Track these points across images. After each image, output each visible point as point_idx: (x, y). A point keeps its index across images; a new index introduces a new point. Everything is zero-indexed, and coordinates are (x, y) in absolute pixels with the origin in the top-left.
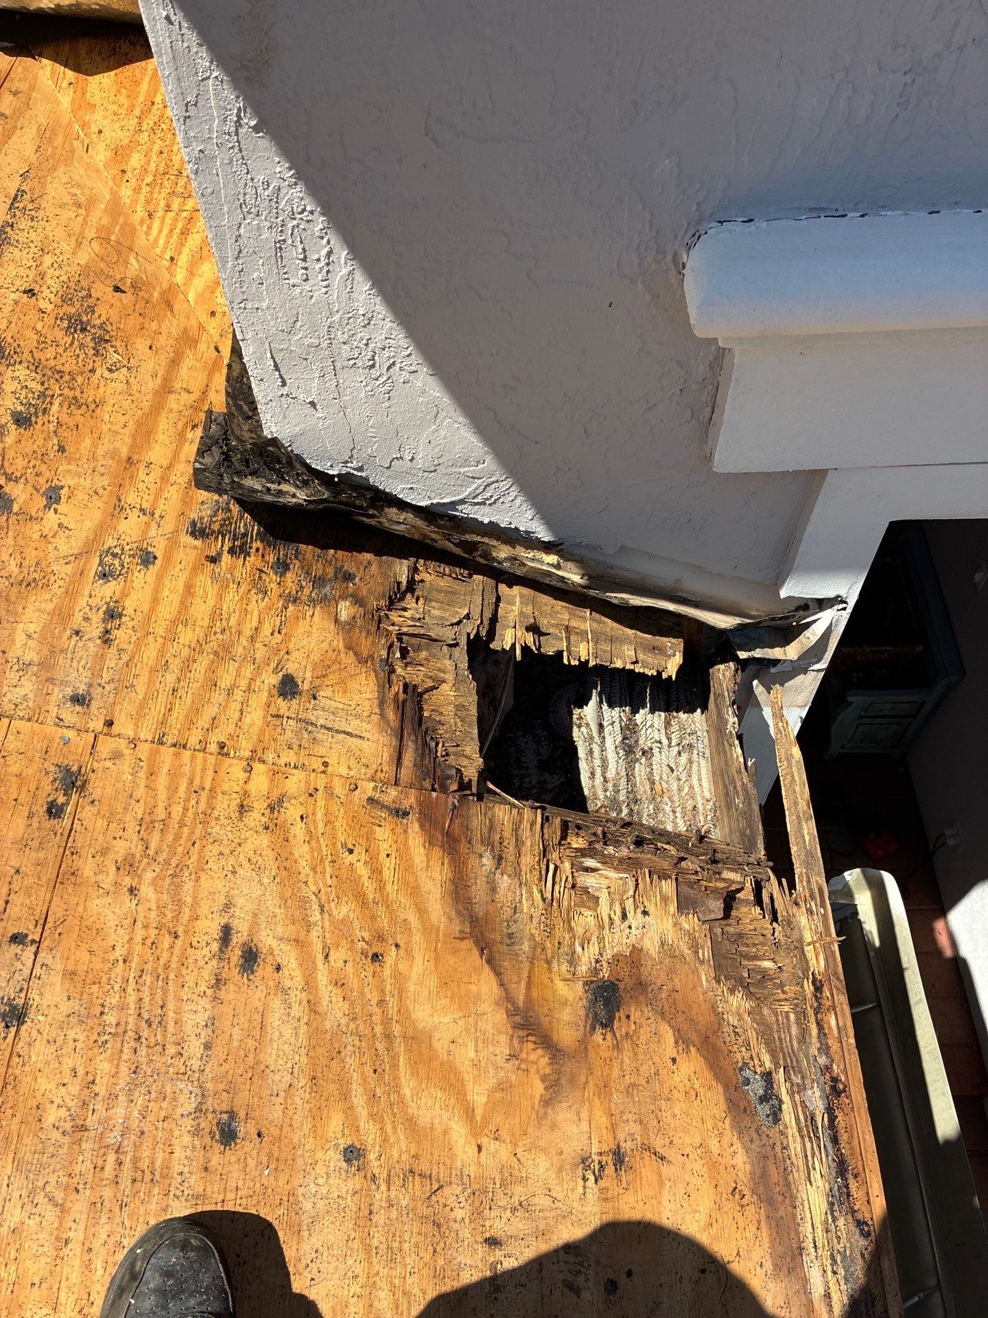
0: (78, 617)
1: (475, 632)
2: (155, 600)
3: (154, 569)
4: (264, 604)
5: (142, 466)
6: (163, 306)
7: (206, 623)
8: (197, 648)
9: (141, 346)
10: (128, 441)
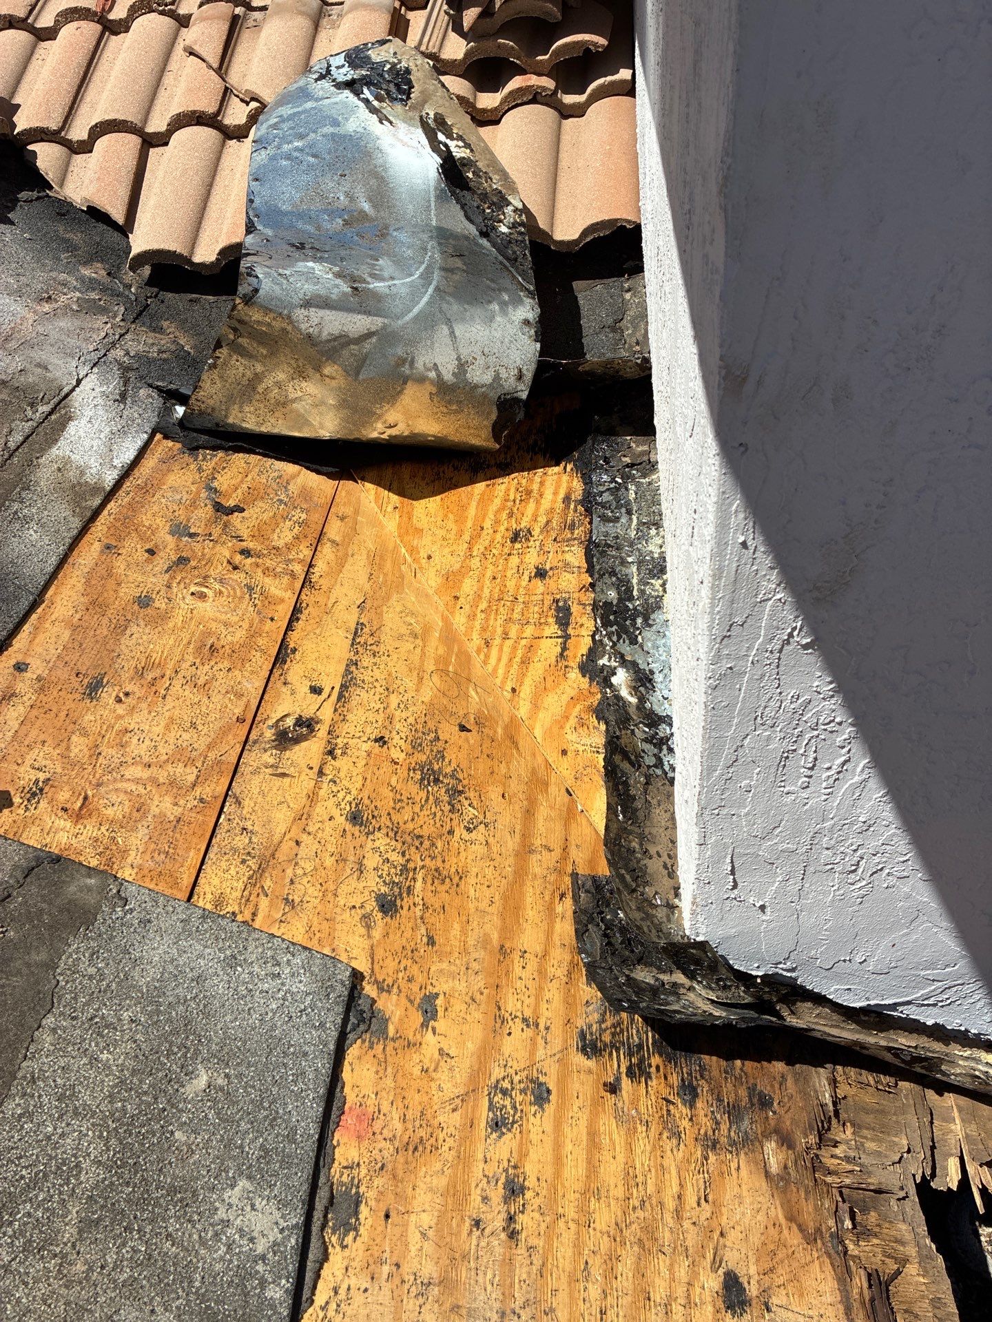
0: (476, 1197)
1: (920, 1172)
2: (558, 1161)
3: (550, 1108)
4: (681, 1154)
5: (516, 956)
6: (508, 743)
7: (620, 1192)
8: (617, 1234)
9: (494, 793)
10: (496, 920)
